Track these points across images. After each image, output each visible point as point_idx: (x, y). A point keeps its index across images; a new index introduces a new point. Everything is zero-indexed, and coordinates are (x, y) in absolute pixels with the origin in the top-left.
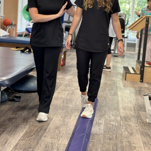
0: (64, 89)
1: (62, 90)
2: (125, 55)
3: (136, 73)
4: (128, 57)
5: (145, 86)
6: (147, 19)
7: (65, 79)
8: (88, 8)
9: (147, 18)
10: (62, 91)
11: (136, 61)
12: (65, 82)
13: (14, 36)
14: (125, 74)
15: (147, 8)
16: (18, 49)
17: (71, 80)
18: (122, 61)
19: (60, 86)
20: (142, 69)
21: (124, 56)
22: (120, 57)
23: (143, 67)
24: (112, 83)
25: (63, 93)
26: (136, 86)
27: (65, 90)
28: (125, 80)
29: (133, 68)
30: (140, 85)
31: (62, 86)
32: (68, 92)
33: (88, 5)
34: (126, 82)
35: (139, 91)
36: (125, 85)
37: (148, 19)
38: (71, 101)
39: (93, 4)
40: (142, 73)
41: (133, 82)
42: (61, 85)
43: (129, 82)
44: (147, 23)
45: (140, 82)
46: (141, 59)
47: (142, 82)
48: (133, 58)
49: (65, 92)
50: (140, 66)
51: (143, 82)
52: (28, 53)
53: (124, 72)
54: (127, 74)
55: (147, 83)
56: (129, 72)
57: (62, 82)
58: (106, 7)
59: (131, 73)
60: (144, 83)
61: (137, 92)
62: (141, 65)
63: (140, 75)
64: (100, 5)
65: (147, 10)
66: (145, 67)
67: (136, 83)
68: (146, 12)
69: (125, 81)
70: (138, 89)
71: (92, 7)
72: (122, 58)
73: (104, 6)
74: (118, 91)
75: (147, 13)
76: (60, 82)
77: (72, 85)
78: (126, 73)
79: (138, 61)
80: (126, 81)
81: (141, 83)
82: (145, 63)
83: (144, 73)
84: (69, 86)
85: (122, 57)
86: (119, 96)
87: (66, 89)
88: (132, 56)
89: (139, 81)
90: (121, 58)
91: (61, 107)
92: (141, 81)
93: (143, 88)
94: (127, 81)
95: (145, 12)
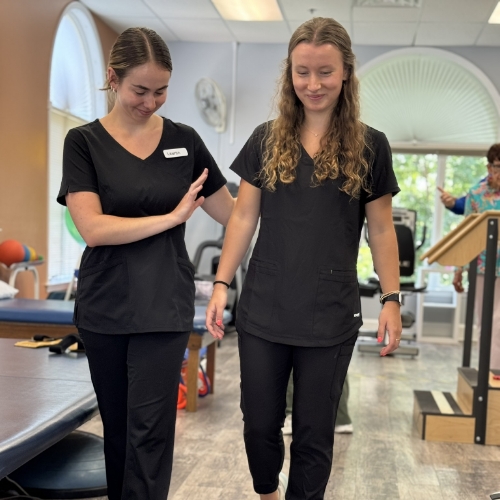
0: (206, 480)
1: (201, 481)
2: (417, 351)
3: (458, 413)
4: (429, 356)
6: (492, 223)
7: (210, 441)
8: (278, 184)
9: (490, 221)
10: (200, 485)
11: (459, 369)
12: (211, 453)
13: (37, 296)
14: (421, 417)
15: (487, 187)
16: (40, 344)
17: (231, 445)
18: (407, 370)
19: (195, 469)
20: (481, 399)
21: (417, 354)
22: (400, 356)
23: (482, 389)
24: (378, 449)
25: (205, 495)
26: (461, 458)
27: (210, 484)
28: (423, 438)
29: (448, 396)
30: (476, 455)
31: (202, 469)
32: (221, 490)
33: (277, 173)
34: (425, 445)
35: (473, 476)
36: (422, 455)
40: (480, 412)
41: (450, 445)
42: (198, 466)
43: (435, 447)
44: (491, 237)
45: (476, 442)
46: (475, 363)
47: (482, 442)
48: (447, 359)
49: (211, 489)
50: (473, 388)
51: (487, 442)
52: (75, 354)
53: (419, 411)
54: (428, 417)
56: (434, 411)
57: (199, 454)
59: (440, 414)
60: (489, 445)
61: (466, 481)
62: (475, 384)
63: (473, 420)
64: (321, 172)
65: (487, 194)
66: (490, 392)
67: (459, 447)
68: (483, 199)
69: (421, 441)
70: (470, 471)
72: (408, 359)
74: (399, 479)
75: (488, 203)
76: (193, 456)
77: (236, 463)
78: (425, 414)
79: (466, 368)
80: (425, 441)
81: (479, 447)
82: (491, 375)
83: (489, 412)
84: (227, 468)
85: (409, 357)
86: (402, 497)
87: (215, 478)
88: (442, 354)
89: (472, 441)
90: (404, 359)
93: (486, 465)
94: (429, 441)
95: (481, 201)
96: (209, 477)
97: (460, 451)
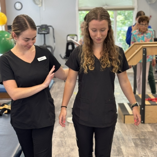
5: (149, 131)
8: (88, 70)
14: (123, 116)
17: (62, 134)
23: (143, 105)
26: (138, 131)
30: (143, 129)
33: (87, 67)
36: (126, 131)
37: (145, 49)
39: (95, 64)
40: (143, 113)
44: (144, 54)
51: (145, 122)
55: (149, 124)
56: (127, 114)
58: (112, 67)
61: (143, 143)
64: (104, 66)
65: (139, 34)
66: (146, 106)
69: (123, 124)
71: (93, 68)
73: (109, 66)
74: (121, 144)
75: (139, 37)
77: (65, 143)
83: (146, 113)
86: (124, 154)
92: (142, 122)
94: (126, 124)
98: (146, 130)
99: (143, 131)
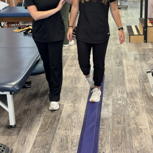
0: (71, 65)
1: (69, 65)
2: (128, 6)
3: (139, 34)
5: (149, 48)
7: (70, 49)
10: (69, 67)
11: (139, 19)
12: (71, 54)
19: (67, 61)
20: (145, 30)
23: (146, 27)
24: (117, 47)
25: (71, 70)
26: (140, 48)
28: (130, 42)
29: (136, 27)
30: (144, 47)
31: (69, 60)
32: (75, 68)
35: (143, 55)
36: (129, 48)
38: (79, 80)
40: (145, 33)
41: (137, 43)
43: (133, 45)
45: (144, 42)
47: (146, 42)
49: (72, 68)
50: (143, 27)
53: (128, 34)
55: (151, 42)
57: (68, 55)
59: (134, 35)
60: (148, 42)
61: (141, 57)
63: (143, 36)
67: (140, 44)
70: (143, 53)
74: (123, 58)
76: (66, 56)
78: (130, 35)
80: (130, 43)
83: (148, 33)
86: (124, 65)
87: (73, 64)
90: (124, 9)
91: (70, 89)
93: (147, 50)
96: (71, 63)
97: (140, 45)
98: (147, 48)
99: (144, 48)
